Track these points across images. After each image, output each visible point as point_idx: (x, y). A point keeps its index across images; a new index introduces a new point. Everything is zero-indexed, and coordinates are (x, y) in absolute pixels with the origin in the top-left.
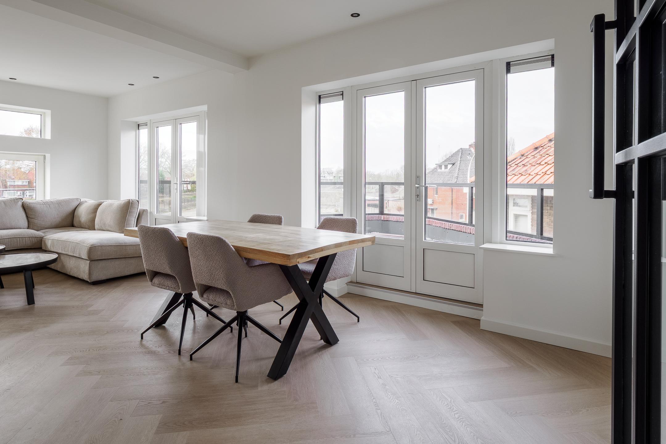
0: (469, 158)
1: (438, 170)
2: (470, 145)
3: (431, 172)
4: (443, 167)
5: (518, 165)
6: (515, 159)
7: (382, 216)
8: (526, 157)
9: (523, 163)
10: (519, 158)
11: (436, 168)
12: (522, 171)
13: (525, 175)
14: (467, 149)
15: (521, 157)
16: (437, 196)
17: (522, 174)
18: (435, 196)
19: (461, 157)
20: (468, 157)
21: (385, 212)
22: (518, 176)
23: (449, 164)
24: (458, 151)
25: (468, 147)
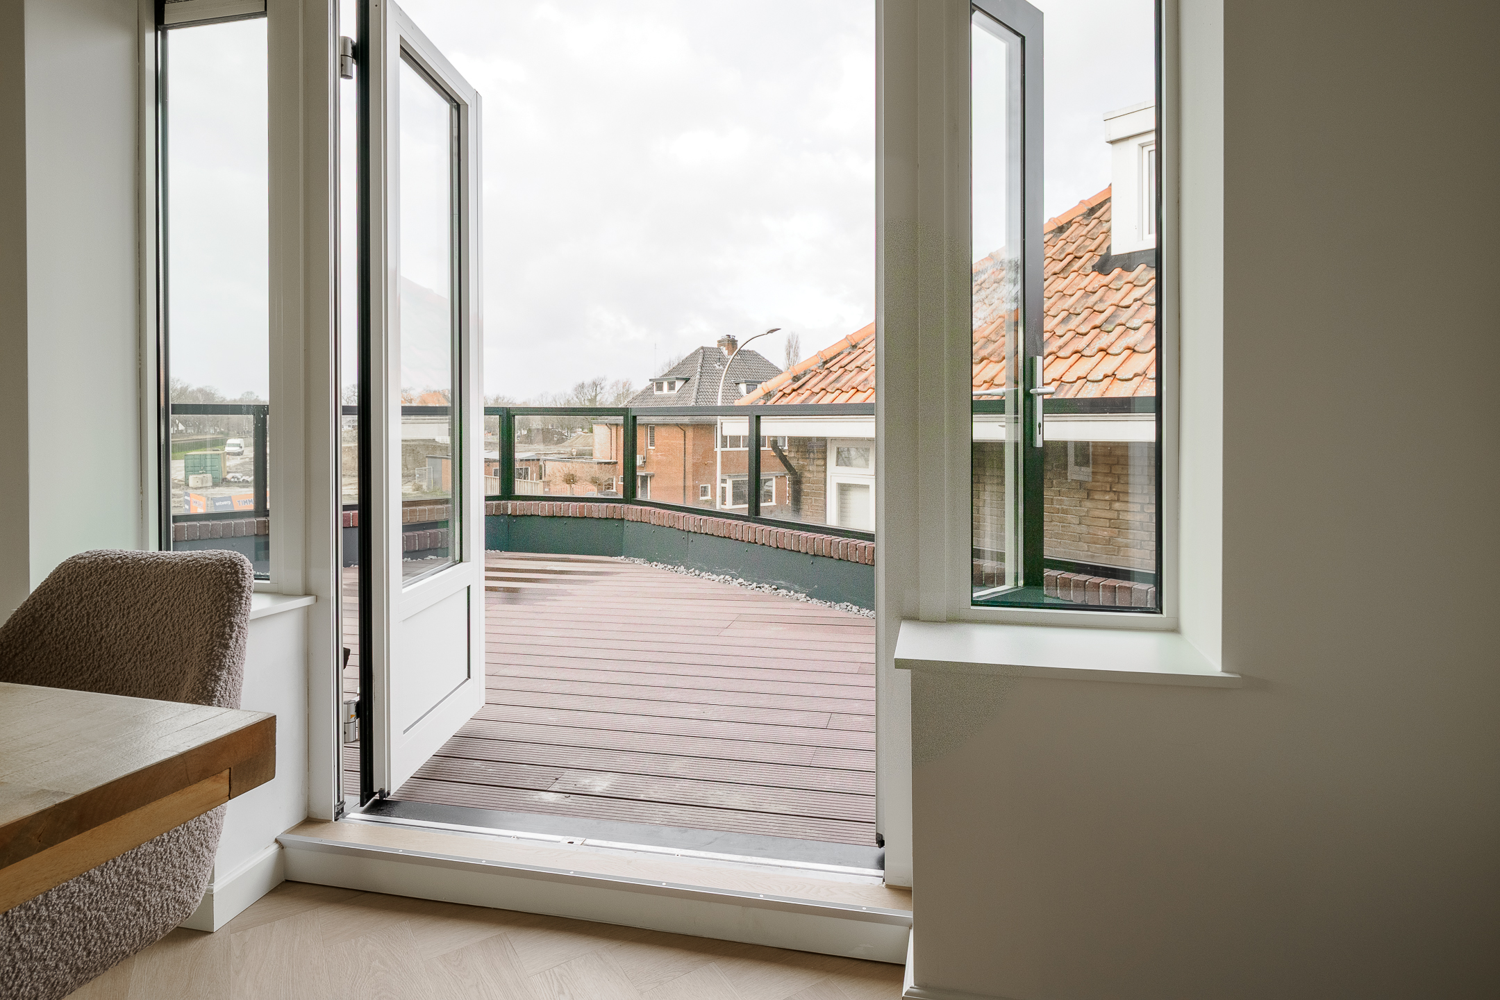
0: (718, 367)
1: (655, 393)
2: (719, 342)
3: (641, 397)
4: (665, 385)
5: (846, 368)
6: (839, 354)
7: (510, 504)
8: (861, 350)
9: (858, 363)
10: (846, 353)
11: (649, 389)
12: (857, 382)
13: (864, 390)
14: (713, 348)
15: (850, 350)
16: (653, 448)
17: (859, 388)
18: (650, 447)
19: (702, 367)
20: (716, 365)
21: (517, 493)
22: (848, 392)
23: (677, 379)
24: (696, 353)
25: (715, 345)
